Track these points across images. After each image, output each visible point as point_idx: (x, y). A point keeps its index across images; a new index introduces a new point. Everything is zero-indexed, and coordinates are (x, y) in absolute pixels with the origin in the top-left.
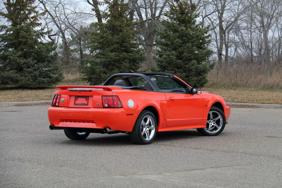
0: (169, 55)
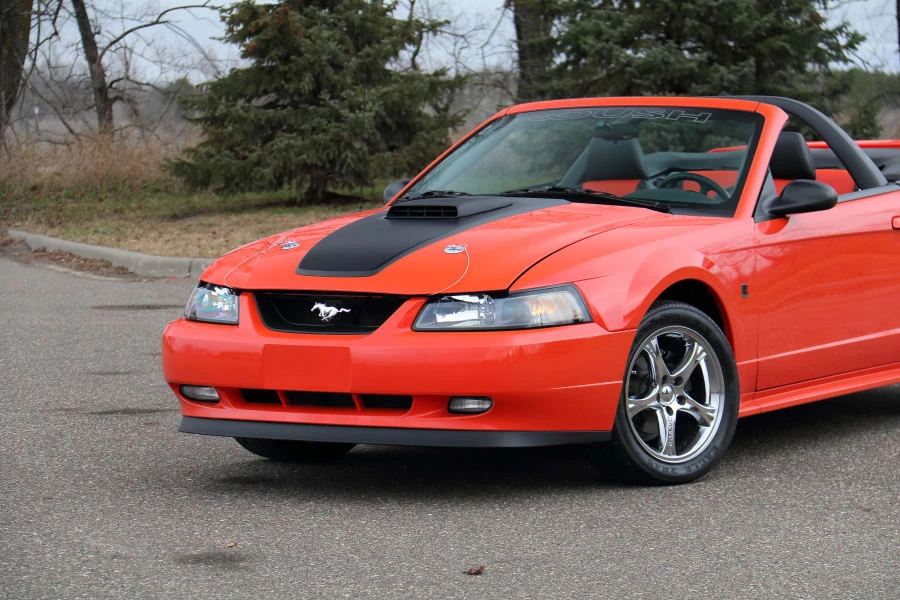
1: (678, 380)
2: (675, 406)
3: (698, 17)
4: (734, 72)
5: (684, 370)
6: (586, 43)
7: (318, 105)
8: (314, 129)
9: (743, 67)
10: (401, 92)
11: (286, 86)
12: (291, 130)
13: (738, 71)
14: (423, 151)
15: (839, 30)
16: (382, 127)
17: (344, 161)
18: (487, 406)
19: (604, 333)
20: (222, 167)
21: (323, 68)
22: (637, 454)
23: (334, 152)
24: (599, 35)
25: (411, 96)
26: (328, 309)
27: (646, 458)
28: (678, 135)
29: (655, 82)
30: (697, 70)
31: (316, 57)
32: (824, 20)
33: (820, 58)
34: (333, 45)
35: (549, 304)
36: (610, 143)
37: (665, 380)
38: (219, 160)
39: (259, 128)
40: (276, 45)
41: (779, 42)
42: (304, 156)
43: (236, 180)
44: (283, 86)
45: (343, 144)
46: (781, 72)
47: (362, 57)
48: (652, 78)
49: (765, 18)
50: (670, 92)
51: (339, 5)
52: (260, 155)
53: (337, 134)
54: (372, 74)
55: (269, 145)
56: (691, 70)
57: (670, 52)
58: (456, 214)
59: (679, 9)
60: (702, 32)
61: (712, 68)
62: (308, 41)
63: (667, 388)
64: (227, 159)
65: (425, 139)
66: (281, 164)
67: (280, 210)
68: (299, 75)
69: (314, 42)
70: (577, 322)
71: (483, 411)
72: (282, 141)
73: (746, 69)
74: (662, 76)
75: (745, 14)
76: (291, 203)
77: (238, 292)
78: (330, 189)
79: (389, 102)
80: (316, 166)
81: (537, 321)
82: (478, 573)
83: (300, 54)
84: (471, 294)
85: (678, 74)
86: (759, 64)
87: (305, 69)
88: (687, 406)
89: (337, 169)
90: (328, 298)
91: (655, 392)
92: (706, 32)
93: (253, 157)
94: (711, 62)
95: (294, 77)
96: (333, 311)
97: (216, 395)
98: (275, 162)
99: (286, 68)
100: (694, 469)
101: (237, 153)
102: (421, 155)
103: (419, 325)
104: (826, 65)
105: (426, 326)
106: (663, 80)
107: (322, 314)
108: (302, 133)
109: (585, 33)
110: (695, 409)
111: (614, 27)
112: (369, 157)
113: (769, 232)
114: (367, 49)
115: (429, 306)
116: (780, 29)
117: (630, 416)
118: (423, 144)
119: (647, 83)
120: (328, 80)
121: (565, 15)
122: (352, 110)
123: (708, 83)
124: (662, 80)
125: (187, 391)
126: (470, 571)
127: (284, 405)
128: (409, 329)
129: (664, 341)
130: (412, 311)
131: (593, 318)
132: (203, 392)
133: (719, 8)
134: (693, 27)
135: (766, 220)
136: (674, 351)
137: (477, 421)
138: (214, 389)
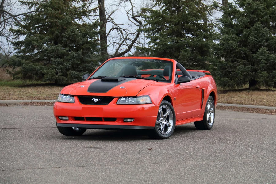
0: (228, 40)
1: (165, 117)
2: (164, 123)
3: (66, 37)
4: (77, 53)
5: (166, 115)
6: (34, 43)
9: (79, 52)
13: (78, 53)
18: (132, 120)
19: (154, 106)
22: (158, 132)
24: (37, 41)
26: (96, 100)
27: (160, 133)
28: (61, 70)
29: (54, 55)
30: (66, 52)
37: (163, 117)
41: (88, 46)
56: (64, 52)
57: (59, 47)
58: (118, 80)
59: (61, 35)
63: (163, 119)
70: (146, 103)
73: (80, 53)
74: (56, 54)
77: (73, 96)
81: (141, 103)
82: (151, 149)
85: (61, 53)
88: (166, 122)
90: (96, 97)
91: (160, 120)
96: (97, 100)
97: (67, 119)
100: (168, 136)
103: (118, 103)
107: (94, 101)
110: (168, 123)
115: (120, 99)
117: (157, 124)
119: (52, 55)
121: (25, 35)
124: (56, 55)
125: (60, 118)
126: (149, 149)
127: (85, 120)
128: (115, 104)
129: (163, 108)
130: (116, 100)
131: (152, 103)
132: (64, 118)
133: (73, 35)
134: (65, 40)
135: (176, 84)
136: (164, 111)
137: (131, 123)
138: (67, 117)
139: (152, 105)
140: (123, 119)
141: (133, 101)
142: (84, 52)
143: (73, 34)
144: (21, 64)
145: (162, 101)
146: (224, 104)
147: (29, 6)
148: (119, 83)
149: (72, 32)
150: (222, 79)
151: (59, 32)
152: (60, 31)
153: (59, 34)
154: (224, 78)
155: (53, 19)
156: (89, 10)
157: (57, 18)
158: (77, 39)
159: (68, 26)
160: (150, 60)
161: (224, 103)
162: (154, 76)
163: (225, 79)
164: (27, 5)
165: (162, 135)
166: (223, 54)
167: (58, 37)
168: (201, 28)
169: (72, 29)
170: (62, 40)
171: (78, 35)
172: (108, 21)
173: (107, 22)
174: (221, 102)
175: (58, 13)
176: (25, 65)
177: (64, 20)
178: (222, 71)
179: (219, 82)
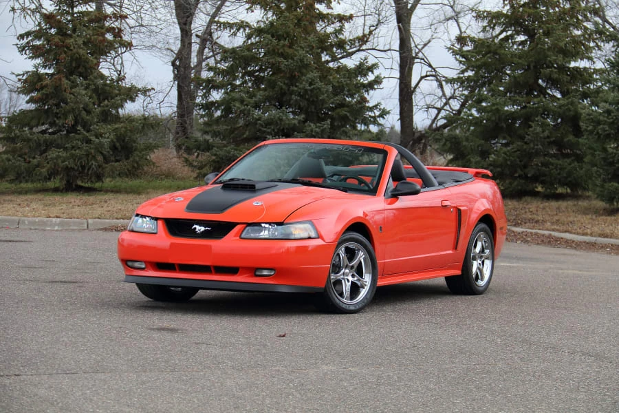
1: (352, 267)
2: (351, 279)
3: (299, 94)
5: (355, 262)
6: (234, 106)
7: (76, 133)
8: (73, 147)
9: (324, 124)
10: (125, 128)
11: (57, 121)
12: (58, 147)
13: (320, 127)
14: (137, 163)
15: (375, 107)
16: (114, 148)
17: (90, 167)
18: (272, 273)
19: (324, 243)
20: (16, 167)
21: (80, 111)
22: (334, 299)
23: (85, 161)
24: (242, 101)
25: (131, 131)
26: (200, 228)
27: (338, 301)
29: (273, 130)
30: (297, 125)
31: (77, 105)
32: (368, 102)
33: (366, 122)
34: (87, 99)
35: (301, 229)
36: (315, 160)
37: (347, 267)
38: (14, 163)
39: (39, 145)
40: (52, 97)
41: (343, 112)
42: (67, 163)
43: (24, 175)
44: (55, 121)
45: (90, 156)
46: (344, 129)
47: (103, 106)
48: (272, 127)
49: (336, 98)
50: (283, 136)
51: (91, 76)
52: (39, 161)
53: (87, 151)
54: (108, 117)
55: (44, 155)
56: (295, 124)
57: (283, 113)
58: (255, 188)
59: (289, 90)
60: (301, 103)
61: (306, 124)
62: (72, 96)
63: (347, 271)
64: (18, 162)
65: (139, 156)
66: (53, 167)
67: (50, 193)
68: (65, 116)
69: (76, 97)
70: (310, 238)
71: (271, 275)
72: (53, 153)
73: (325, 126)
75: (326, 95)
76: (56, 190)
77: (156, 219)
78: (79, 183)
79: (119, 134)
80: (73, 169)
81: (295, 236)
82: (284, 336)
83: (67, 103)
84: (266, 223)
85: (287, 126)
86: (332, 124)
87: (69, 112)
88: (356, 279)
89: (86, 171)
90: (201, 222)
91: (342, 272)
92: (303, 104)
93: (35, 162)
94: (305, 121)
95: (62, 116)
96: (203, 229)
97: (143, 266)
98: (48, 166)
99: (58, 111)
100: (357, 307)
101: (25, 160)
102: (136, 165)
103: (243, 236)
104: (368, 127)
105: (247, 236)
106: (278, 129)
107: (197, 230)
108: (66, 149)
109: (234, 100)
110: (359, 280)
111: (251, 97)
112: (104, 165)
113: (390, 204)
114: (106, 102)
115: (248, 228)
116: (344, 104)
117: (332, 281)
118: (137, 159)
119: (269, 130)
120: (83, 119)
121: (221, 89)
122: (97, 137)
123: (303, 132)
125: (130, 264)
126: (280, 336)
127: (178, 271)
128: (238, 238)
129: (347, 249)
130: (240, 230)
131: (320, 236)
132: (137, 265)
133: (311, 90)
134: (296, 100)
135: (388, 198)
136: (351, 254)
137: (267, 279)
138: (143, 263)
139: (319, 242)
140: (253, 271)
141: (278, 231)
142: (336, 124)
143: (312, 87)
144: (211, 147)
145: (344, 233)
146: (595, 238)
147: (232, 31)
148: (257, 194)
149: (311, 84)
150: (607, 185)
151: (284, 84)
152: (286, 82)
153: (284, 87)
154: (610, 184)
155: (274, 58)
156: (351, 40)
157: (282, 55)
158: (321, 98)
159: (304, 71)
160: (341, 147)
161: (595, 236)
162: (348, 181)
163: (613, 185)
164: (228, 28)
165: (344, 306)
166: (608, 132)
167: (283, 94)
168: (579, 76)
169: (311, 79)
170: (290, 100)
171: (322, 89)
172: (416, 60)
173: (414, 63)
174: (591, 235)
175: (284, 46)
176: (216, 149)
177: (295, 58)
178: (606, 168)
179: (601, 191)
